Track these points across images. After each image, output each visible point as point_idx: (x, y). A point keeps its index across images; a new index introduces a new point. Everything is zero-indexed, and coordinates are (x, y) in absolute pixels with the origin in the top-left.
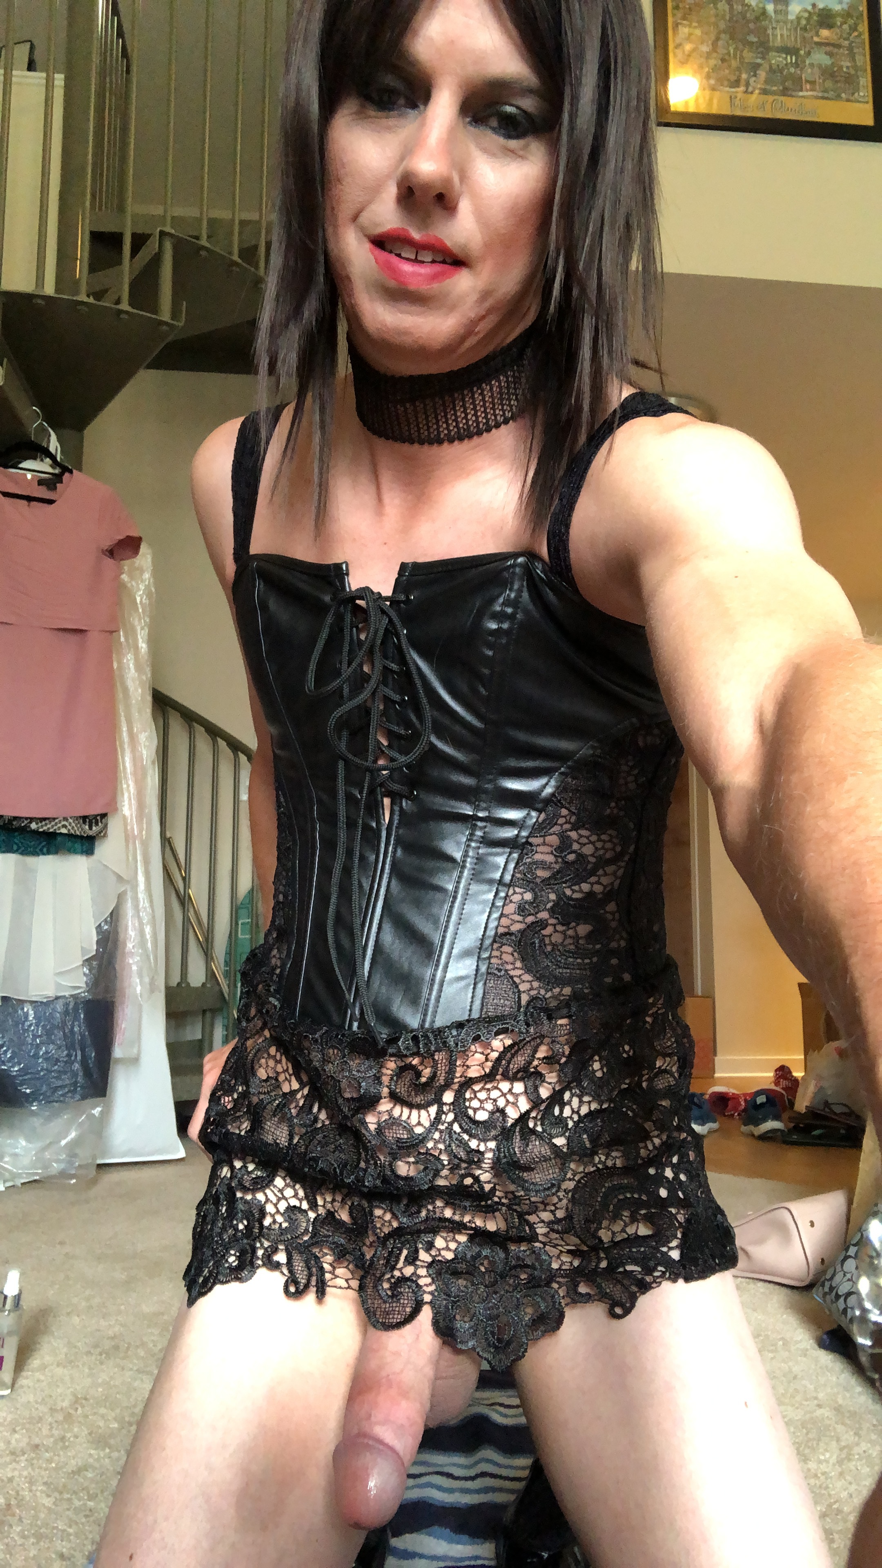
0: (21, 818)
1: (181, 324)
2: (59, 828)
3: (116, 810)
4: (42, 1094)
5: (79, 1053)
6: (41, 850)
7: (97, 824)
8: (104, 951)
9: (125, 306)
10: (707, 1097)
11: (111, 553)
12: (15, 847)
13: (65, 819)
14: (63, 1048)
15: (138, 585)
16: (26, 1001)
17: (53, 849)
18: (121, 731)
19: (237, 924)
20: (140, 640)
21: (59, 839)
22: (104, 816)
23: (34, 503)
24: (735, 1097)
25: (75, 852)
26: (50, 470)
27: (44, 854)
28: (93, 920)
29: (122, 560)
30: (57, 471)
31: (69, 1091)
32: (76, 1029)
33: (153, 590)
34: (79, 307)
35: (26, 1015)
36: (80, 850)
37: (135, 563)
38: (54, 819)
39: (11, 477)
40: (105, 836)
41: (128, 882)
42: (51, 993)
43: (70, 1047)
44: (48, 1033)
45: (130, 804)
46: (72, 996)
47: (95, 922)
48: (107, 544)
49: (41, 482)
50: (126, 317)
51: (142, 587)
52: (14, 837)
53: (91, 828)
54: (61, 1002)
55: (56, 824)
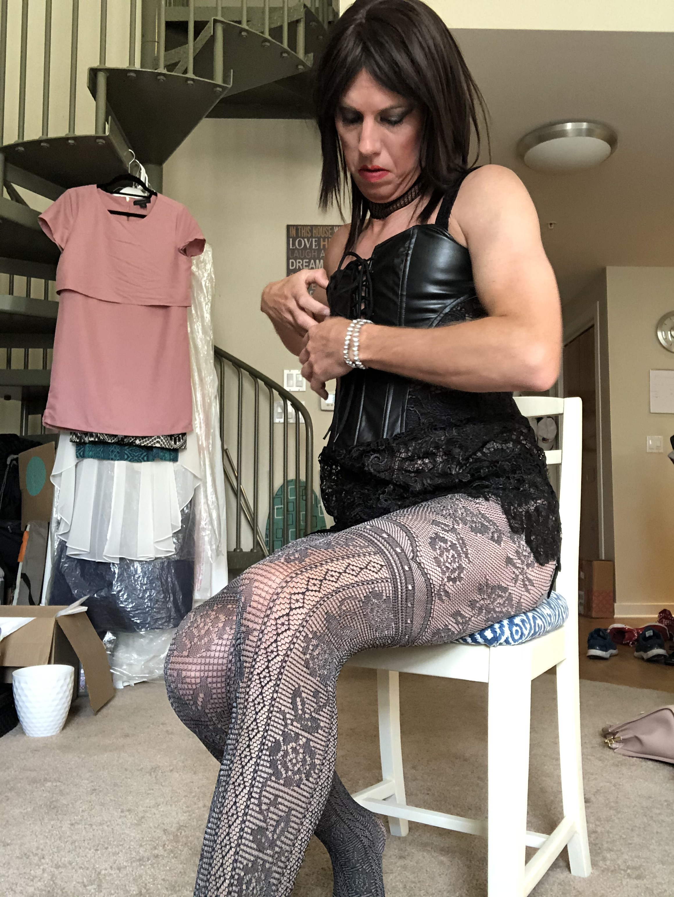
0: (129, 436)
1: (229, 86)
2: (155, 443)
3: (192, 431)
4: (148, 623)
5: (171, 595)
6: (143, 458)
7: (179, 441)
8: (186, 528)
9: (190, 75)
10: (609, 631)
11: (184, 251)
12: (126, 457)
13: (159, 437)
14: (161, 592)
15: (203, 273)
16: (136, 561)
17: (151, 457)
18: (193, 376)
19: (273, 509)
20: (205, 312)
21: (154, 450)
22: (184, 434)
23: (131, 218)
24: (630, 631)
25: (165, 460)
26: (141, 194)
27: (145, 461)
28: (178, 506)
29: (192, 256)
30: (146, 195)
31: (165, 622)
32: (169, 580)
33: (213, 276)
34: (159, 77)
35: (136, 571)
36: (168, 458)
37: (200, 258)
38: (151, 437)
39: (116, 200)
40: (185, 448)
41: (201, 480)
42: (152, 555)
43: (166, 592)
44: (151, 582)
45: (200, 427)
46: (166, 557)
47: (180, 508)
48: (181, 245)
49: (136, 203)
50: (192, 82)
51: (206, 275)
52: (126, 450)
53: (175, 443)
54: (159, 561)
55: (153, 441)
